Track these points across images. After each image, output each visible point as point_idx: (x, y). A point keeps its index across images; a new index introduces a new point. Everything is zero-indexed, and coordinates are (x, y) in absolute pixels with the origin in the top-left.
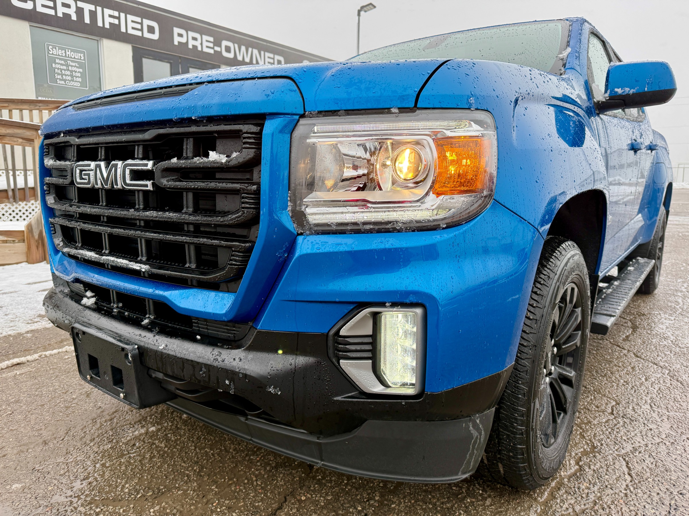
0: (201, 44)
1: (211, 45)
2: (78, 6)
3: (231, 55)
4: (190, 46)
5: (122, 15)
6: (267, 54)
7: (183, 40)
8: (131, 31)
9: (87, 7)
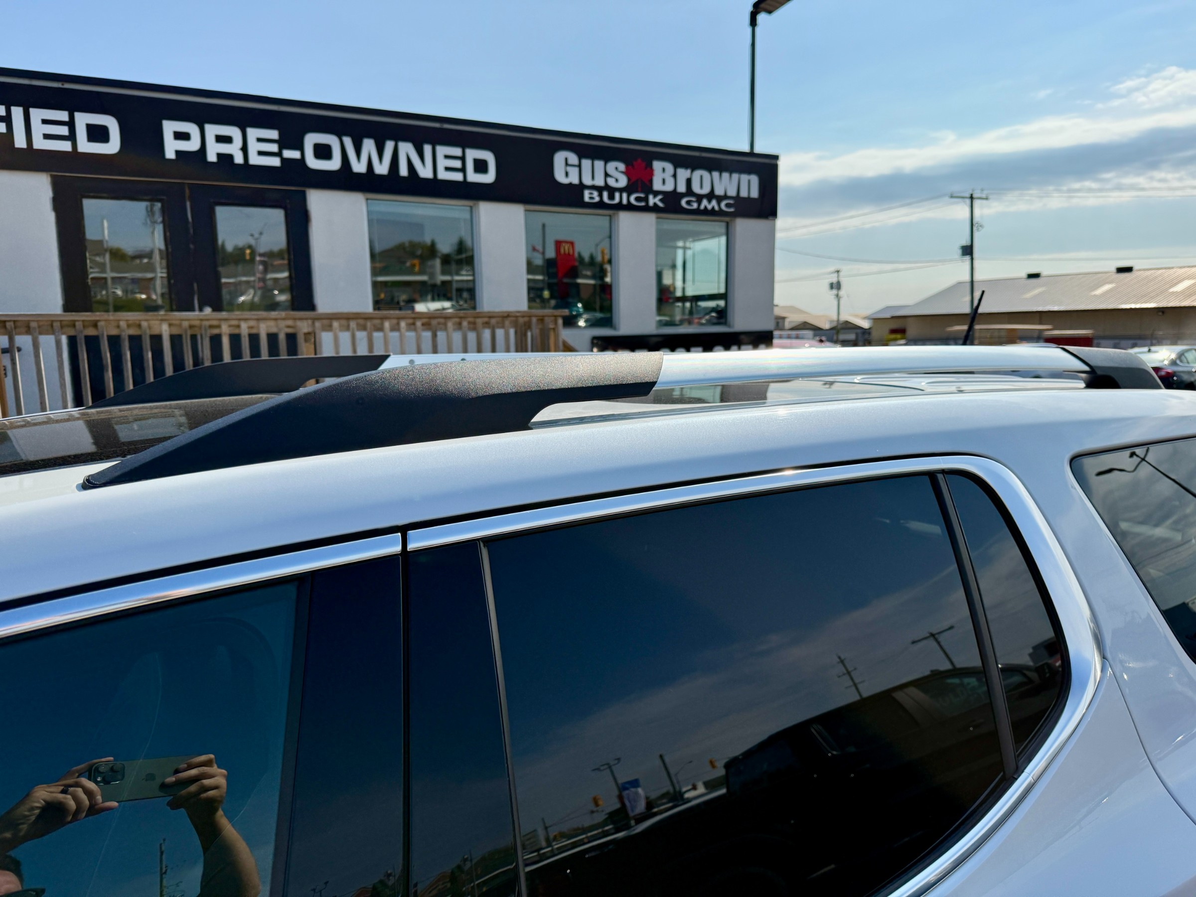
0: (245, 149)
1: (274, 148)
3: (334, 164)
4: (212, 157)
5: (17, 112)
6: (442, 150)
7: (193, 145)
8: (39, 143)
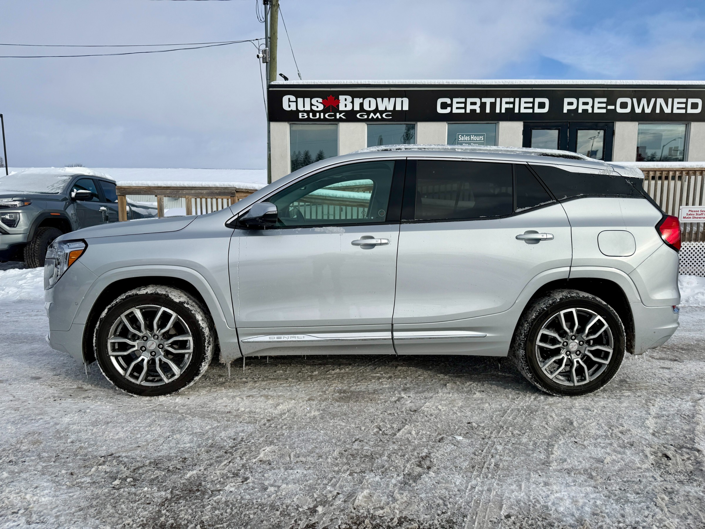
0: (593, 107)
1: (604, 105)
2: (483, 101)
3: (628, 110)
4: (580, 111)
5: (517, 100)
6: (677, 100)
7: (573, 107)
8: (523, 111)
9: (488, 101)
